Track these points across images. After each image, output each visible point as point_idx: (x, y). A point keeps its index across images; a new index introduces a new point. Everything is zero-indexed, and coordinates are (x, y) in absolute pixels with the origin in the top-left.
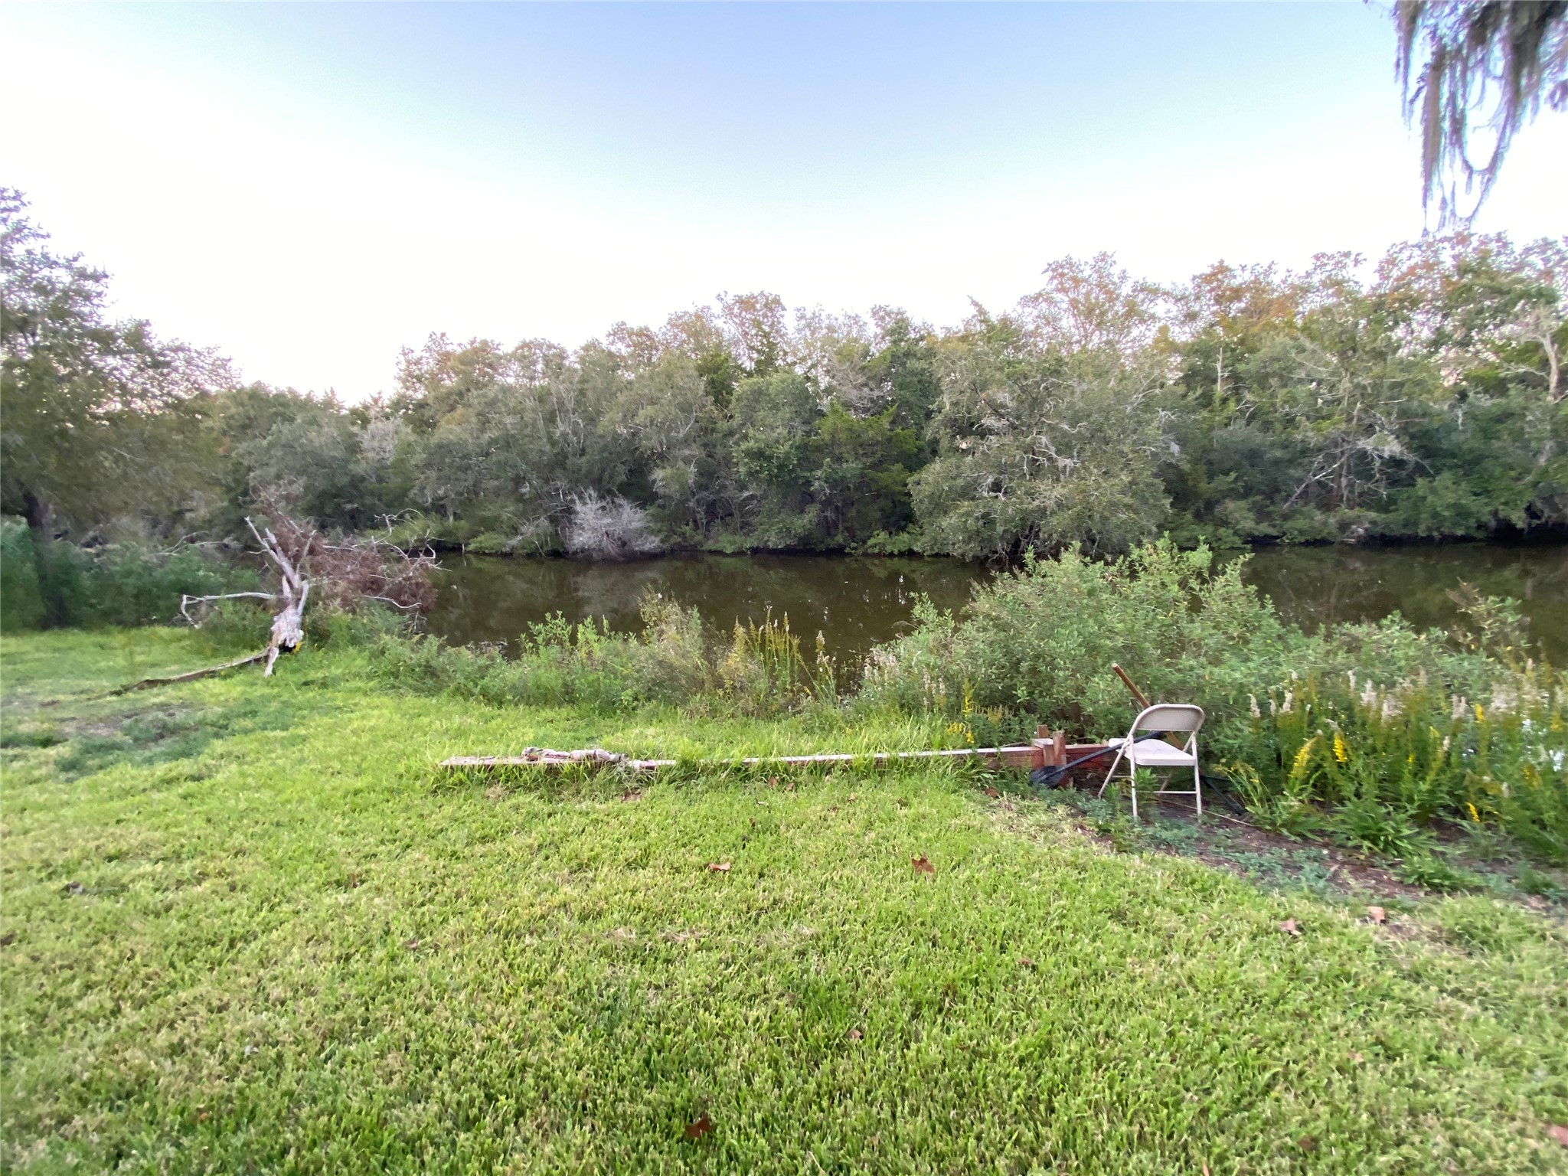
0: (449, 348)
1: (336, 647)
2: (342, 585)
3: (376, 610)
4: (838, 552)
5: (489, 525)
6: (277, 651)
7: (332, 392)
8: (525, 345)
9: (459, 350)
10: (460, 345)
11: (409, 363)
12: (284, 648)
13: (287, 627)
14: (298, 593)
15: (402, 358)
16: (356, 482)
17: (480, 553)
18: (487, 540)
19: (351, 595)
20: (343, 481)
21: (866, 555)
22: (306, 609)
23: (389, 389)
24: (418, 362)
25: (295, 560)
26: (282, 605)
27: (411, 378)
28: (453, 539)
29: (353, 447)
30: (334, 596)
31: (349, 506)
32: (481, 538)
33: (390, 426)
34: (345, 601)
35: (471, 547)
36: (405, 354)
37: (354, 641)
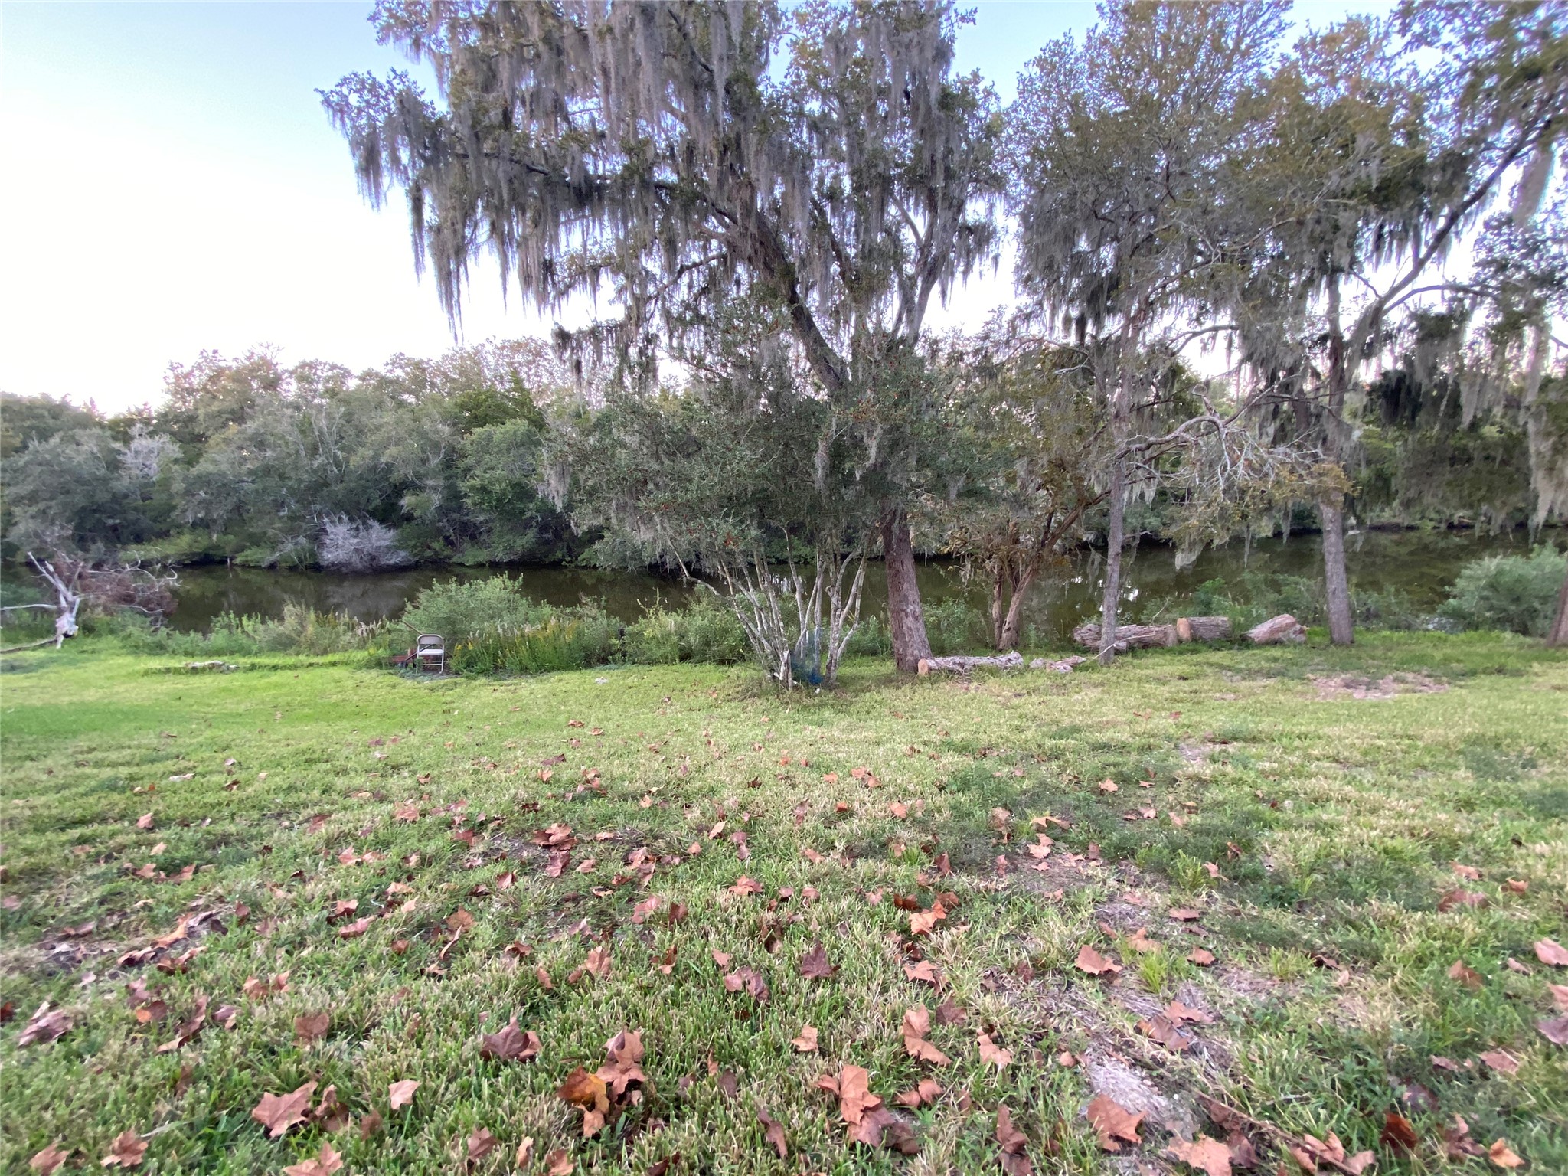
0: (223, 364)
1: (100, 635)
2: (103, 598)
3: (127, 614)
4: (557, 565)
5: (256, 540)
6: (62, 638)
7: (92, 402)
8: (303, 365)
9: (234, 365)
10: (236, 359)
11: (177, 377)
12: (66, 636)
13: (66, 623)
14: (71, 605)
15: (170, 374)
16: (118, 498)
17: (245, 566)
18: (252, 554)
19: (109, 605)
20: (102, 497)
21: (577, 567)
22: (78, 614)
23: (157, 400)
24: (187, 375)
25: (68, 582)
26: (60, 612)
27: (181, 389)
28: (220, 553)
29: (114, 464)
30: (98, 605)
31: (110, 522)
32: (248, 552)
33: (155, 443)
34: (105, 609)
35: (237, 561)
36: (173, 369)
37: (112, 632)
